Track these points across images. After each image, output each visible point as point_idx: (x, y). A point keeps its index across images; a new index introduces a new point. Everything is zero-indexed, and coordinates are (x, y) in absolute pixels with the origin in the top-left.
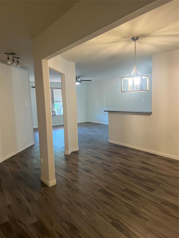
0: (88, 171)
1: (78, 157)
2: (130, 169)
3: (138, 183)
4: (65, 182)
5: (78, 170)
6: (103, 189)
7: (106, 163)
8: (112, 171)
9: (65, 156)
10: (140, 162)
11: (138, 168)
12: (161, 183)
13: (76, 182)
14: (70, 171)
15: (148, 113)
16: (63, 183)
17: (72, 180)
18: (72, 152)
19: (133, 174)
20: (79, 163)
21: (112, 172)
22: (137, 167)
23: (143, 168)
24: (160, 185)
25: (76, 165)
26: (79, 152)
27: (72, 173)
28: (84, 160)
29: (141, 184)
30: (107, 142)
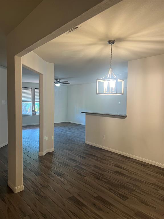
0: (60, 175)
1: (52, 158)
2: (104, 173)
3: (111, 189)
4: (33, 188)
5: (49, 173)
6: (73, 196)
7: (80, 166)
8: (85, 175)
9: (40, 157)
10: (114, 165)
11: (112, 172)
12: (133, 190)
13: (46, 187)
14: (41, 175)
15: (122, 116)
16: (31, 188)
17: (41, 185)
18: (47, 153)
19: (106, 179)
20: (53, 166)
21: (85, 177)
22: (110, 171)
23: (117, 172)
24: (133, 193)
25: (49, 168)
26: (54, 153)
27: (44, 177)
28: (58, 162)
29: (114, 191)
30: (83, 143)
